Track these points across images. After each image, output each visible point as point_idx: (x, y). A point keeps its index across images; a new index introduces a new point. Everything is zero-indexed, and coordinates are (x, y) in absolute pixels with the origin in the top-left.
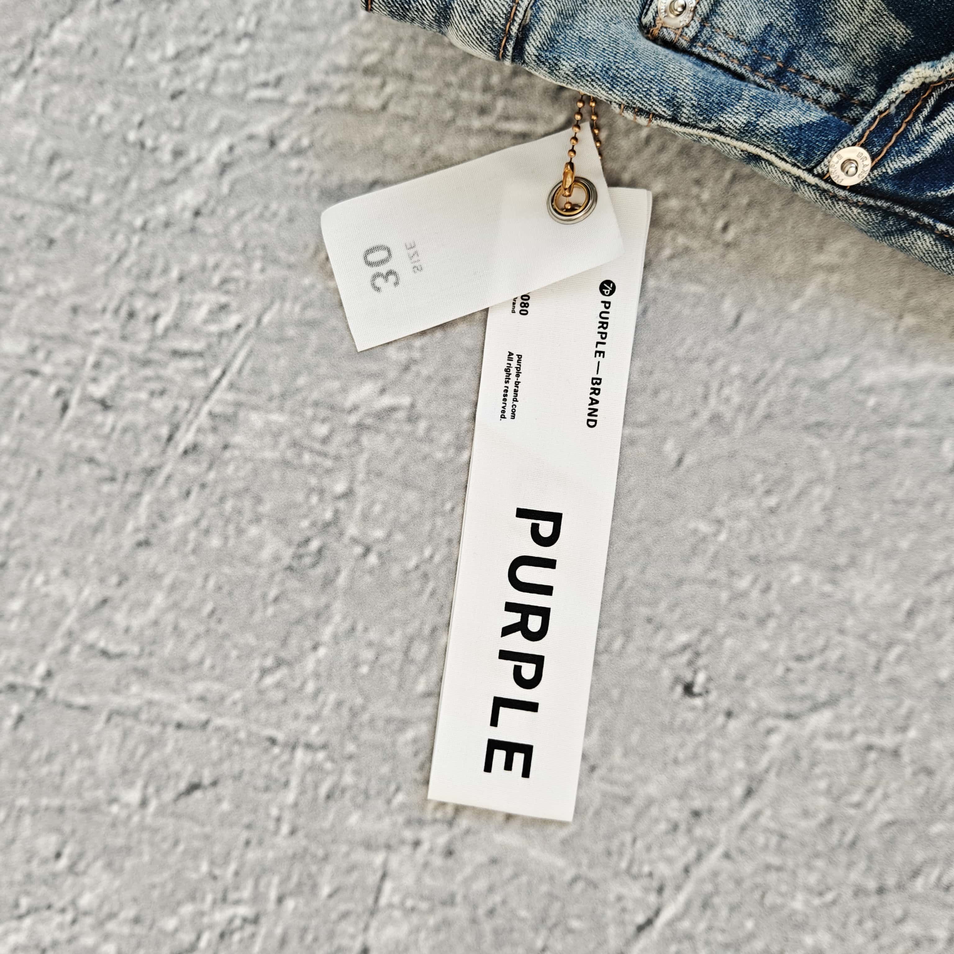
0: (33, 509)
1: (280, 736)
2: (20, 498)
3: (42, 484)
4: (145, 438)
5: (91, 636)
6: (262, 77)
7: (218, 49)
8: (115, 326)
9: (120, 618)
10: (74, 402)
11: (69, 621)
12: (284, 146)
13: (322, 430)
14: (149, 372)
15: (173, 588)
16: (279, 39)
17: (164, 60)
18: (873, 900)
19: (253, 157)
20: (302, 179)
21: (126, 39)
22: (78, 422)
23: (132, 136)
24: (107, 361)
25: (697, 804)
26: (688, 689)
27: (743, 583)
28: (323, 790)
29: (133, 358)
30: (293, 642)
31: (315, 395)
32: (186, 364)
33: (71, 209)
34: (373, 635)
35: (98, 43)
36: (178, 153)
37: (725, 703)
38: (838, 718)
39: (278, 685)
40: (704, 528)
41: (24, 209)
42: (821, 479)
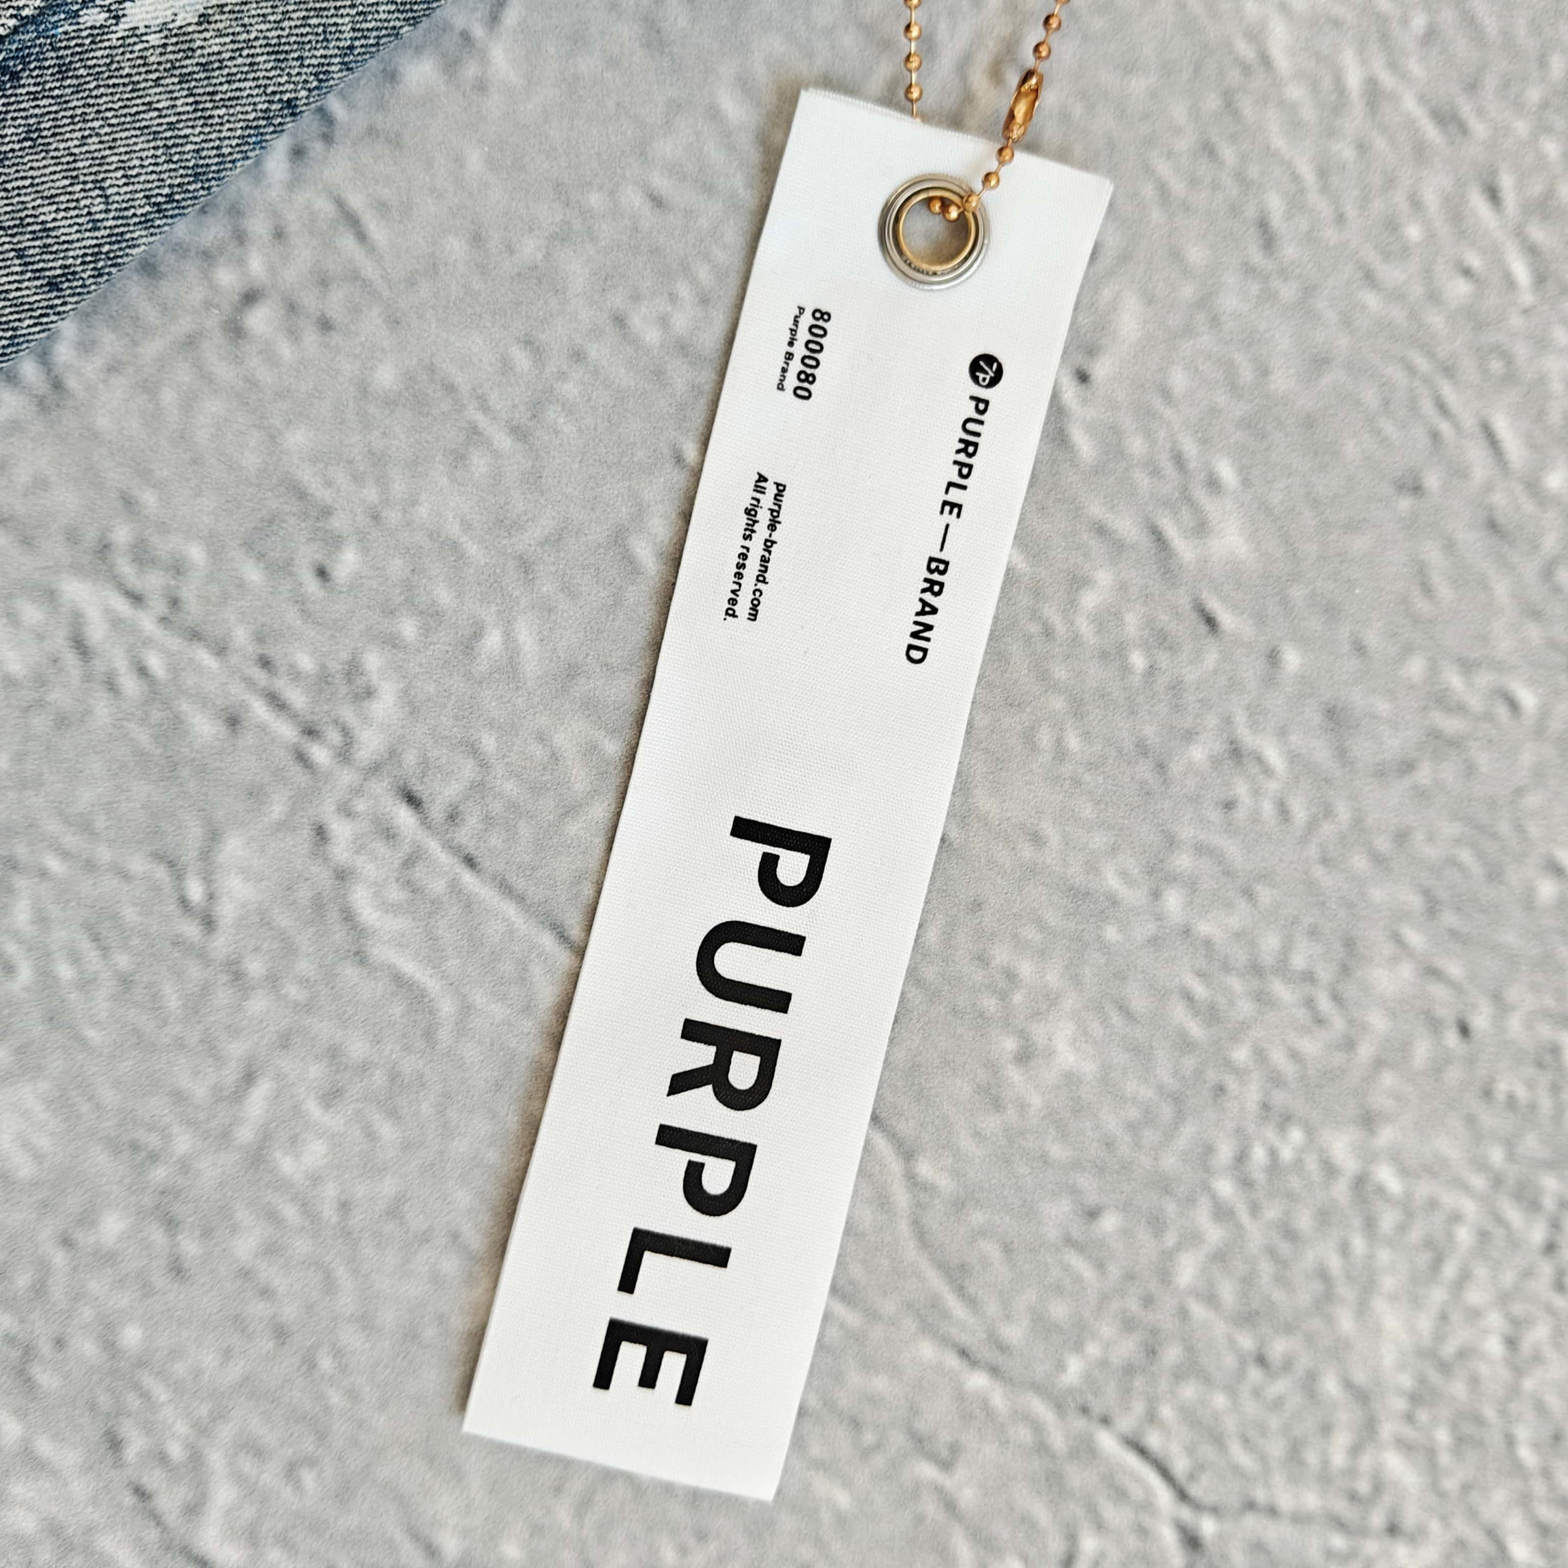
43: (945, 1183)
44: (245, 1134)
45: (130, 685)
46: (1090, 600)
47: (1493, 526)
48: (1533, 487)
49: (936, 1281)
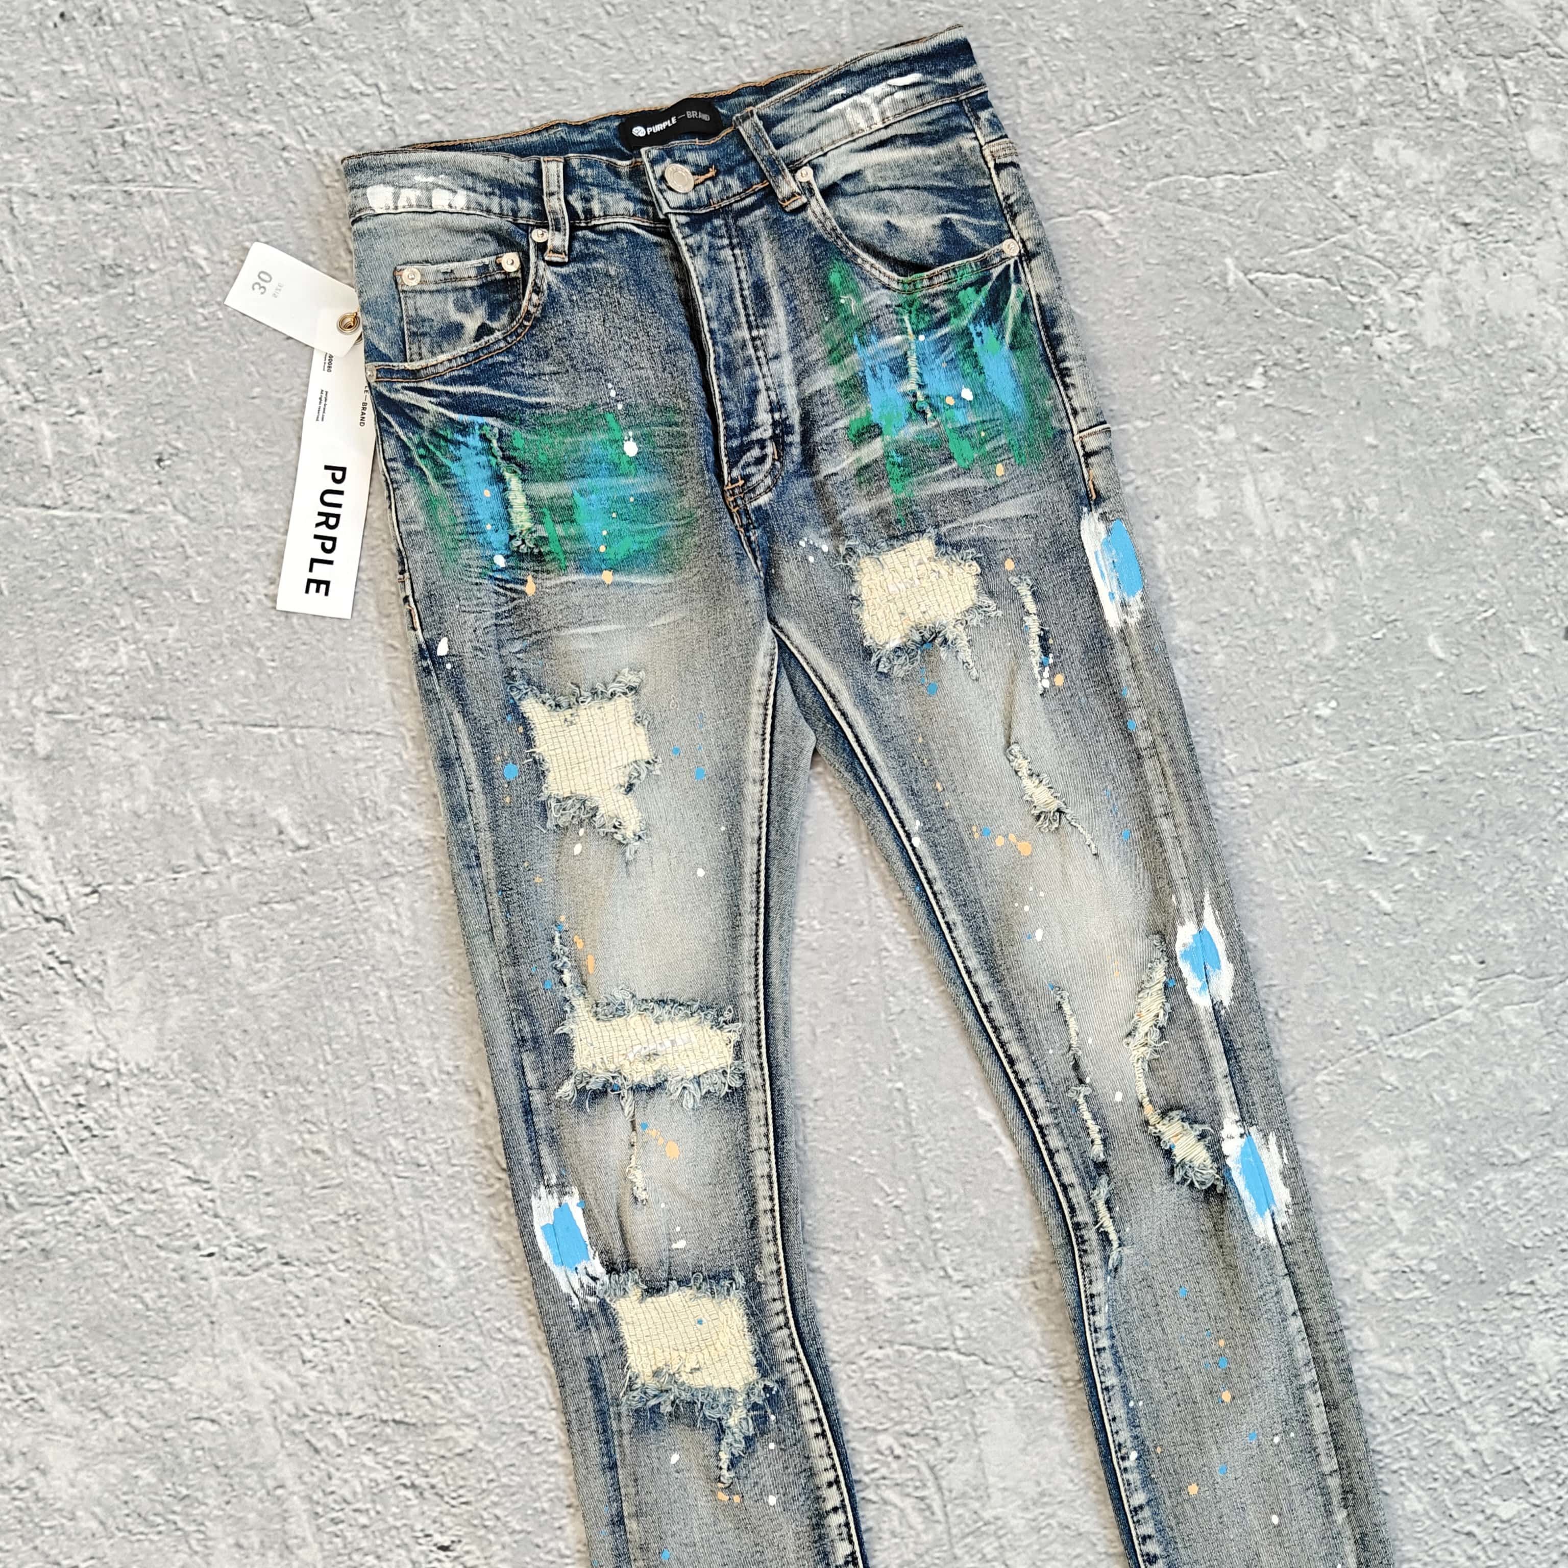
0: (56, 139)
1: (26, 307)
2: (57, 130)
3: (70, 137)
4: (121, 171)
5: (15, 199)
6: (310, 128)
7: (310, 101)
8: (162, 127)
9: (32, 207)
10: (117, 129)
11: (15, 185)
12: (286, 154)
13: (173, 243)
14: (151, 155)
15: (61, 222)
16: (330, 125)
17: (292, 80)
18: (119, 589)
19: (273, 144)
20: (276, 171)
21: (291, 58)
22: (109, 136)
23: (250, 86)
24: (144, 133)
25: (113, 494)
26: (159, 461)
27: (219, 454)
28: (14, 340)
29: (152, 144)
30: (72, 288)
31: (186, 232)
32: (165, 169)
33: (202, 77)
34: (97, 320)
35: (282, 46)
36: (254, 110)
37: (163, 479)
38: (187, 526)
39: (48, 293)
40: (232, 424)
41: (189, 56)
42: (281, 457)
43: (1523, 967)
44: (1443, 1104)
45: (1342, 1078)
46: (1417, 875)
47: (1441, 781)
48: (1438, 768)
49: (1543, 980)
